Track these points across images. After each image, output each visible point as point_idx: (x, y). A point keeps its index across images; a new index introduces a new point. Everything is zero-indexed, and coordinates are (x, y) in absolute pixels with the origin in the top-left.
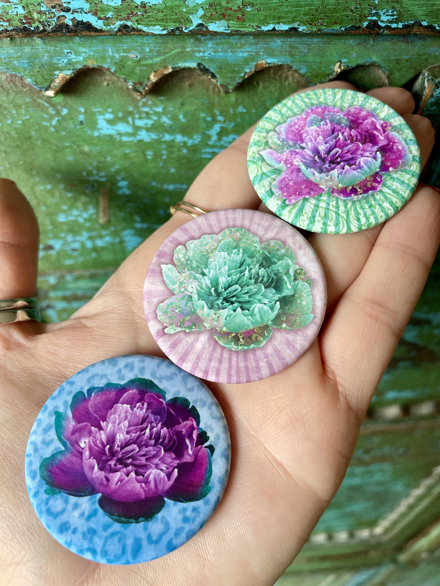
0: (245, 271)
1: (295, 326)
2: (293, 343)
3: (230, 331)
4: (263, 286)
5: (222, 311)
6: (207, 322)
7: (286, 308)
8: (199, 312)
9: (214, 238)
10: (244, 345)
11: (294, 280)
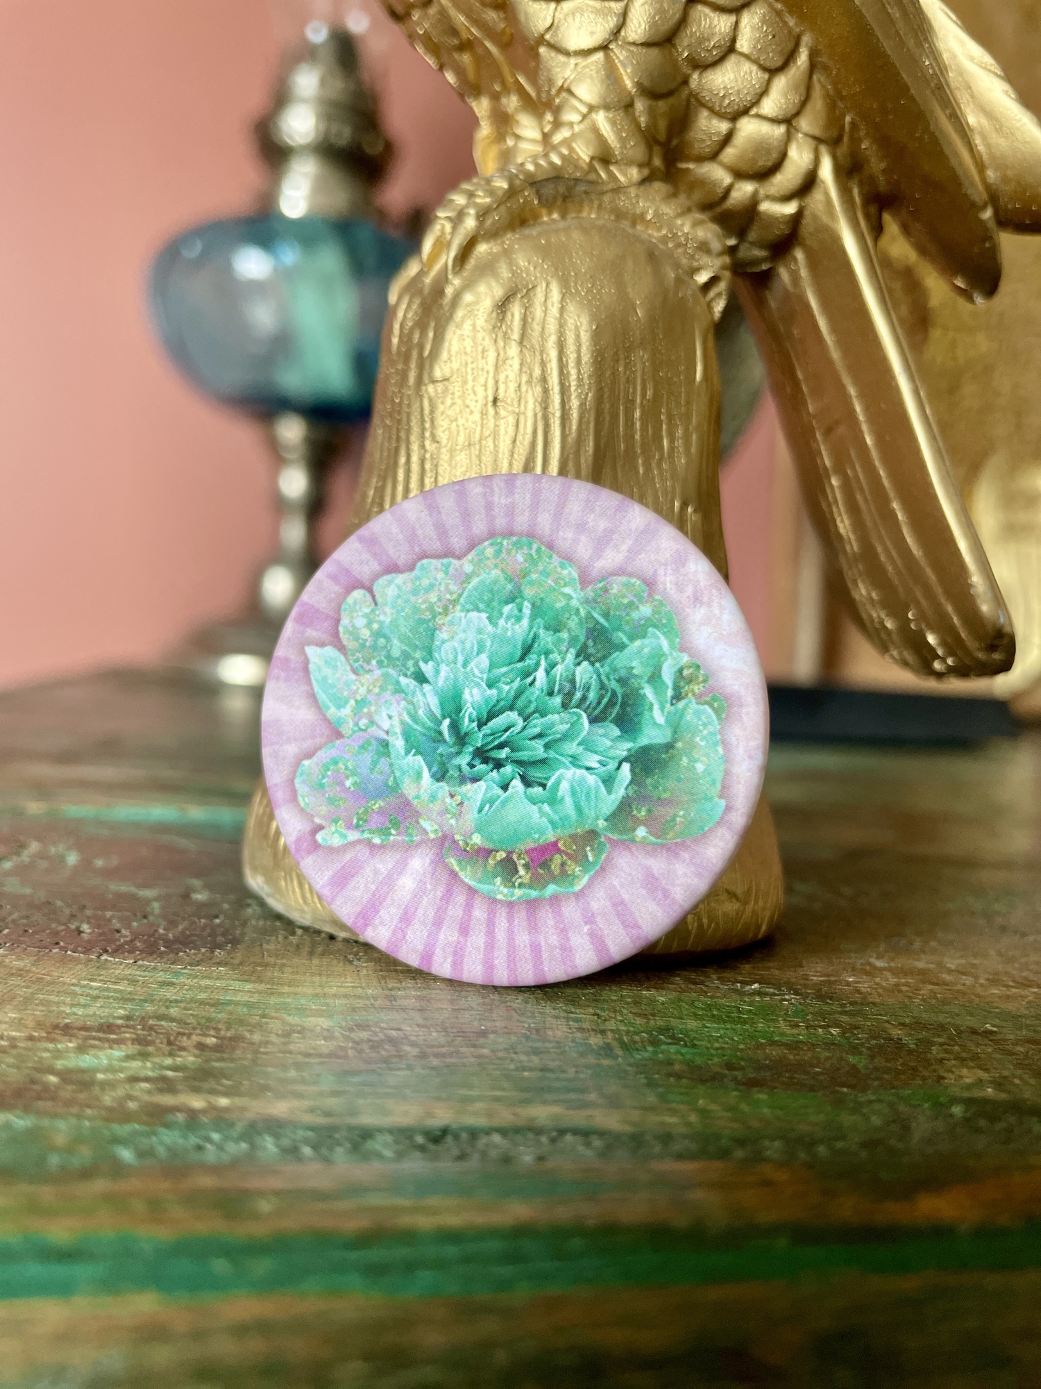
0: (536, 670)
1: (671, 834)
2: (664, 882)
3: (491, 846)
4: (584, 716)
5: (469, 786)
6: (429, 819)
7: (649, 781)
8: (408, 789)
9: (451, 570)
10: (531, 887)
11: (674, 697)
